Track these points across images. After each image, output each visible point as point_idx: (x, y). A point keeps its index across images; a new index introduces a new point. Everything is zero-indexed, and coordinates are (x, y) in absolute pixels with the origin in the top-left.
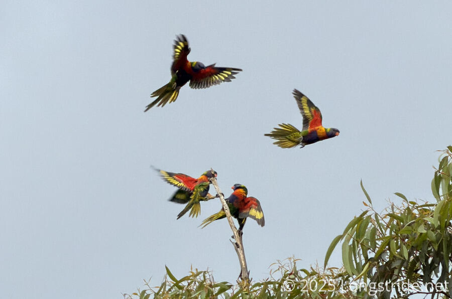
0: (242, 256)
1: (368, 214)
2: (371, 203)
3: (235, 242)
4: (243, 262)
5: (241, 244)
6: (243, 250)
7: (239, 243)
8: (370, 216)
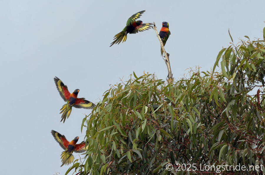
0: (169, 66)
1: (231, 47)
2: (233, 41)
3: (166, 59)
4: (169, 69)
5: (169, 60)
6: (169, 63)
7: (167, 60)
8: (232, 48)
